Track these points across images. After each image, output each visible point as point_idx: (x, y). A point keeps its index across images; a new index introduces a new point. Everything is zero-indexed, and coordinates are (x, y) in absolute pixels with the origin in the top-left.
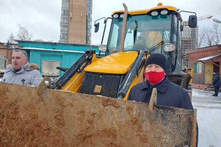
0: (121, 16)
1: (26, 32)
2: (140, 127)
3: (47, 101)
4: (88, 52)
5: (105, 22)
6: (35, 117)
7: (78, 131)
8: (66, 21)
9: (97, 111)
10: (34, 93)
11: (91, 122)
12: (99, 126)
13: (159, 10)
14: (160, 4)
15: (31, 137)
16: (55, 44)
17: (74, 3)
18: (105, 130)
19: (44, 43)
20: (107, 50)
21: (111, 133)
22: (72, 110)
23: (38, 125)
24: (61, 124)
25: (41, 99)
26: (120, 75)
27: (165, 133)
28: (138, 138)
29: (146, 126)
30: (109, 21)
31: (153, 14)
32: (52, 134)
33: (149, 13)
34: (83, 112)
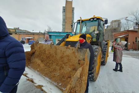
0: (80, 21)
1: (50, 29)
2: (75, 54)
3: (53, 48)
4: (67, 35)
5: (75, 24)
6: (50, 53)
7: (60, 56)
8: (64, 23)
9: (65, 50)
10: (49, 46)
11: (63, 53)
12: (65, 54)
13: (93, 18)
14: (94, 16)
15: (49, 58)
16: (60, 32)
17: (67, 16)
18: (67, 55)
19: (56, 32)
20: (75, 34)
21: (68, 56)
22: (59, 50)
23: (51, 55)
24: (56, 54)
25: (51, 48)
26: (77, 42)
27: (81, 55)
28: (74, 57)
29: (76, 54)
30: (76, 23)
31: (91, 20)
32: (54, 57)
33: (90, 20)
34: (61, 51)
